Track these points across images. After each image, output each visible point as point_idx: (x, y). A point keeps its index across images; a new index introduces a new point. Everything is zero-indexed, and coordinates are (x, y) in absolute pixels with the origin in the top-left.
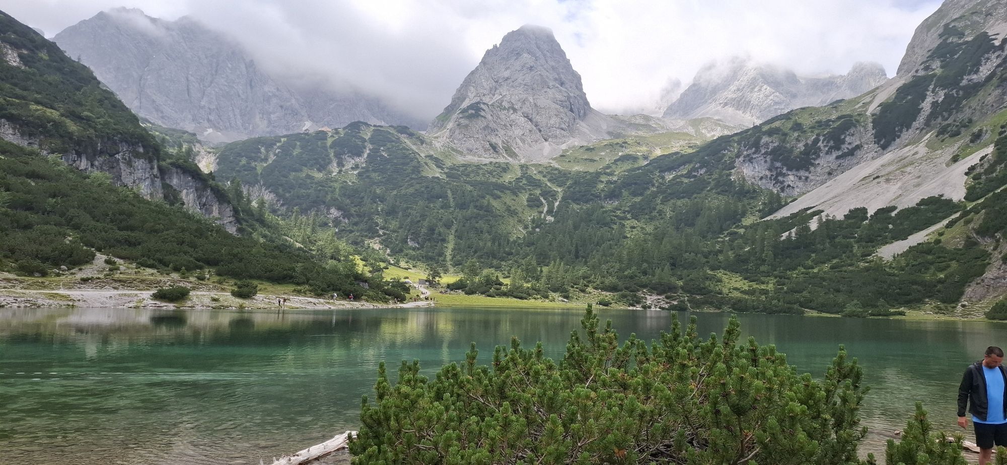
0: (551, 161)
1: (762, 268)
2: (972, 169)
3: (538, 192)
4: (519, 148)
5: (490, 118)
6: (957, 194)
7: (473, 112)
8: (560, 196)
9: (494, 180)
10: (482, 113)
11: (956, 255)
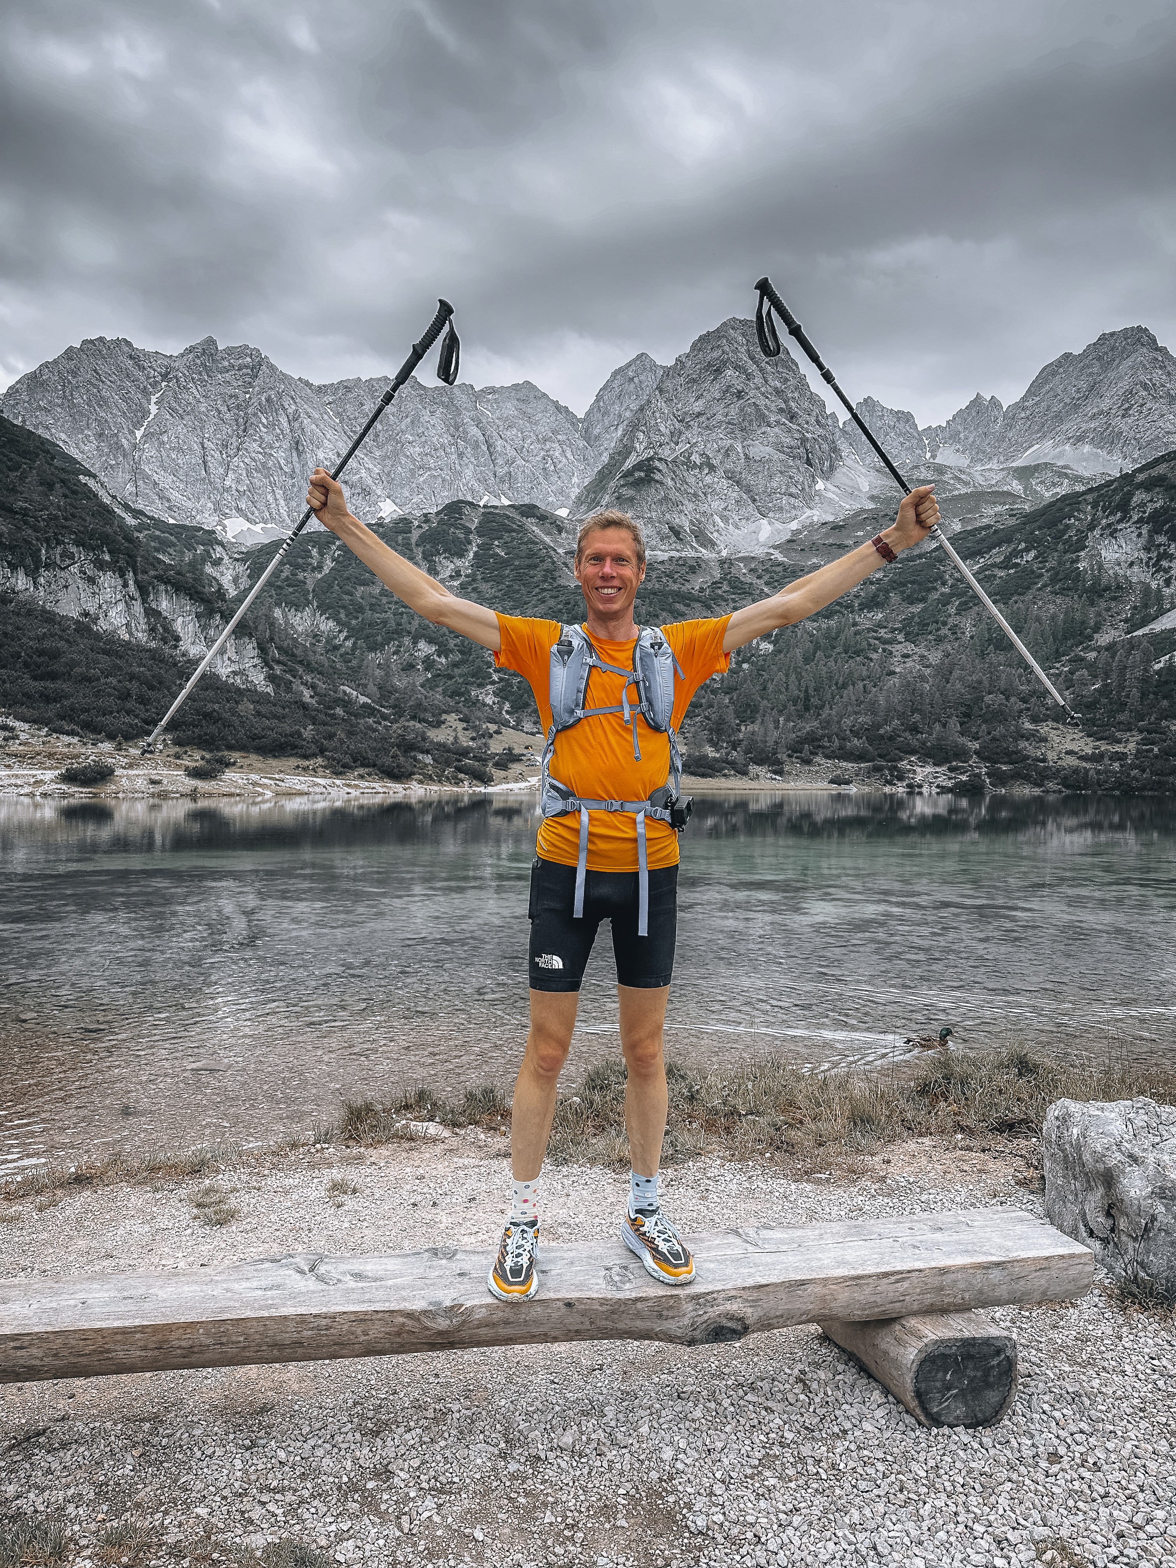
0: (771, 551)
1: (1121, 717)
4: (718, 531)
5: (670, 483)
7: (642, 474)
9: (675, 587)
10: (658, 476)
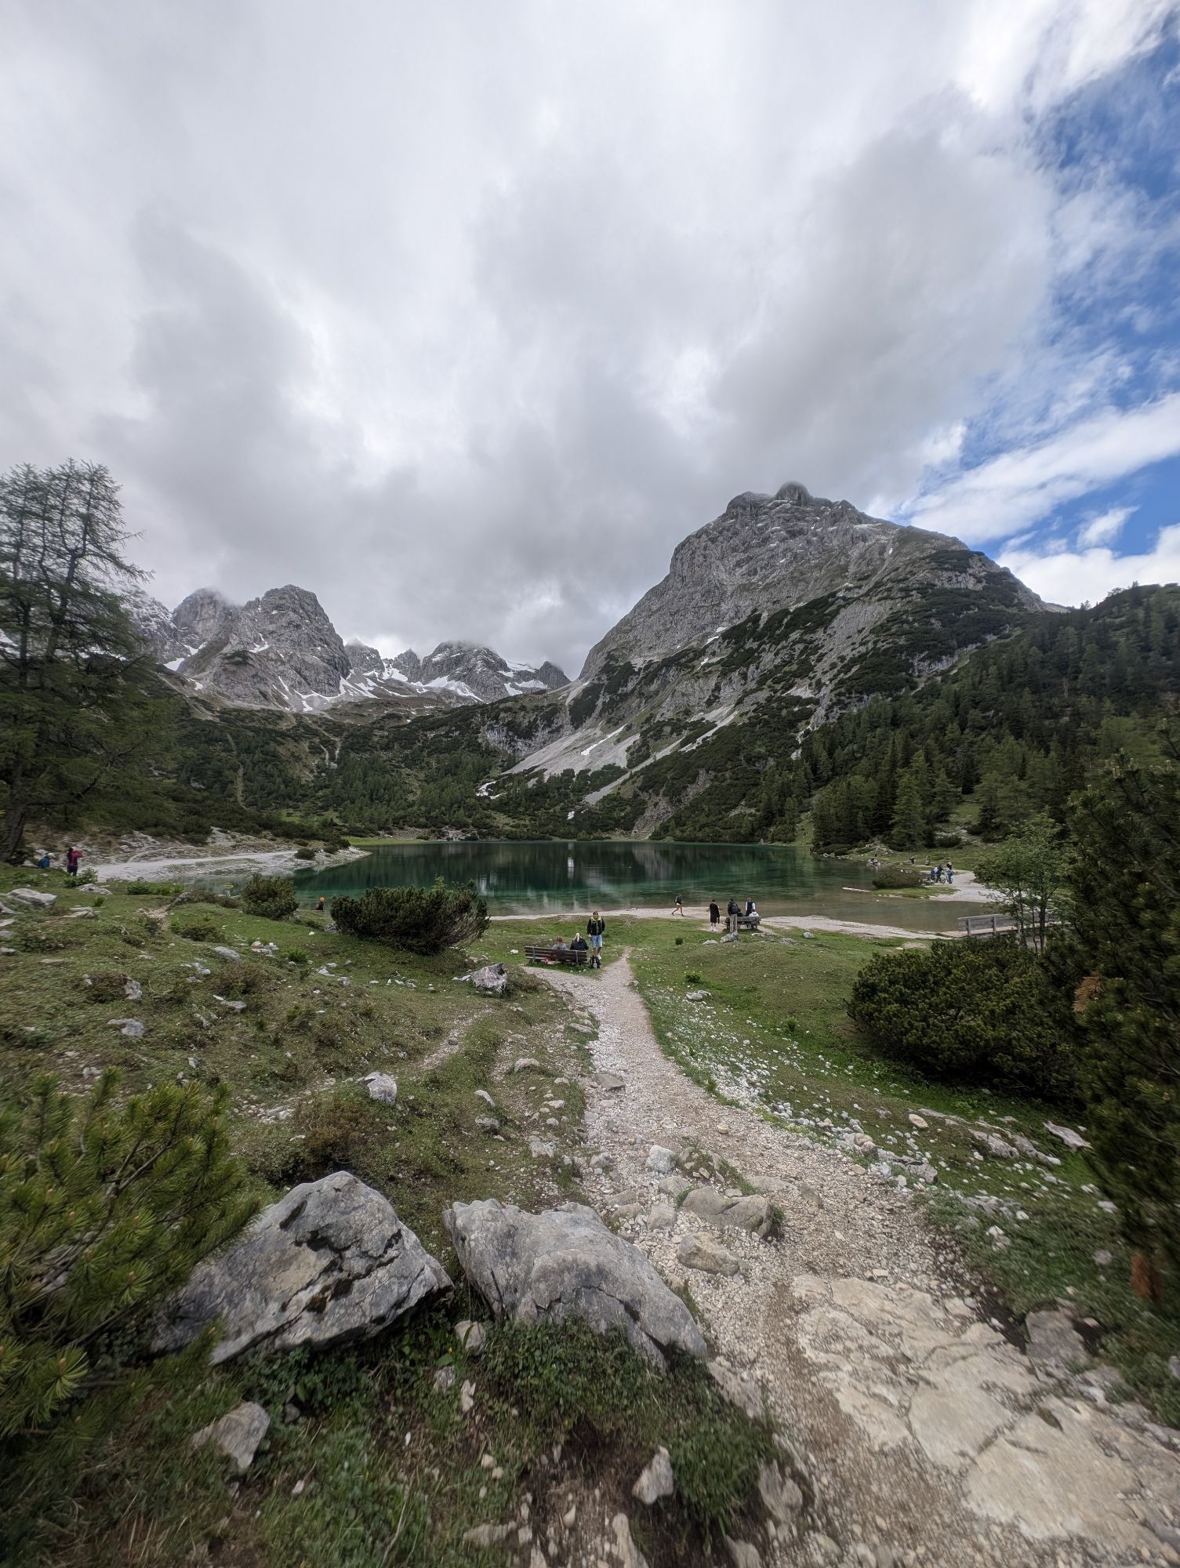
0: (323, 712)
2: (629, 748)
3: (317, 740)
4: (289, 697)
5: (258, 667)
6: (623, 764)
7: (239, 659)
8: (339, 745)
9: (272, 726)
11: (628, 802)
